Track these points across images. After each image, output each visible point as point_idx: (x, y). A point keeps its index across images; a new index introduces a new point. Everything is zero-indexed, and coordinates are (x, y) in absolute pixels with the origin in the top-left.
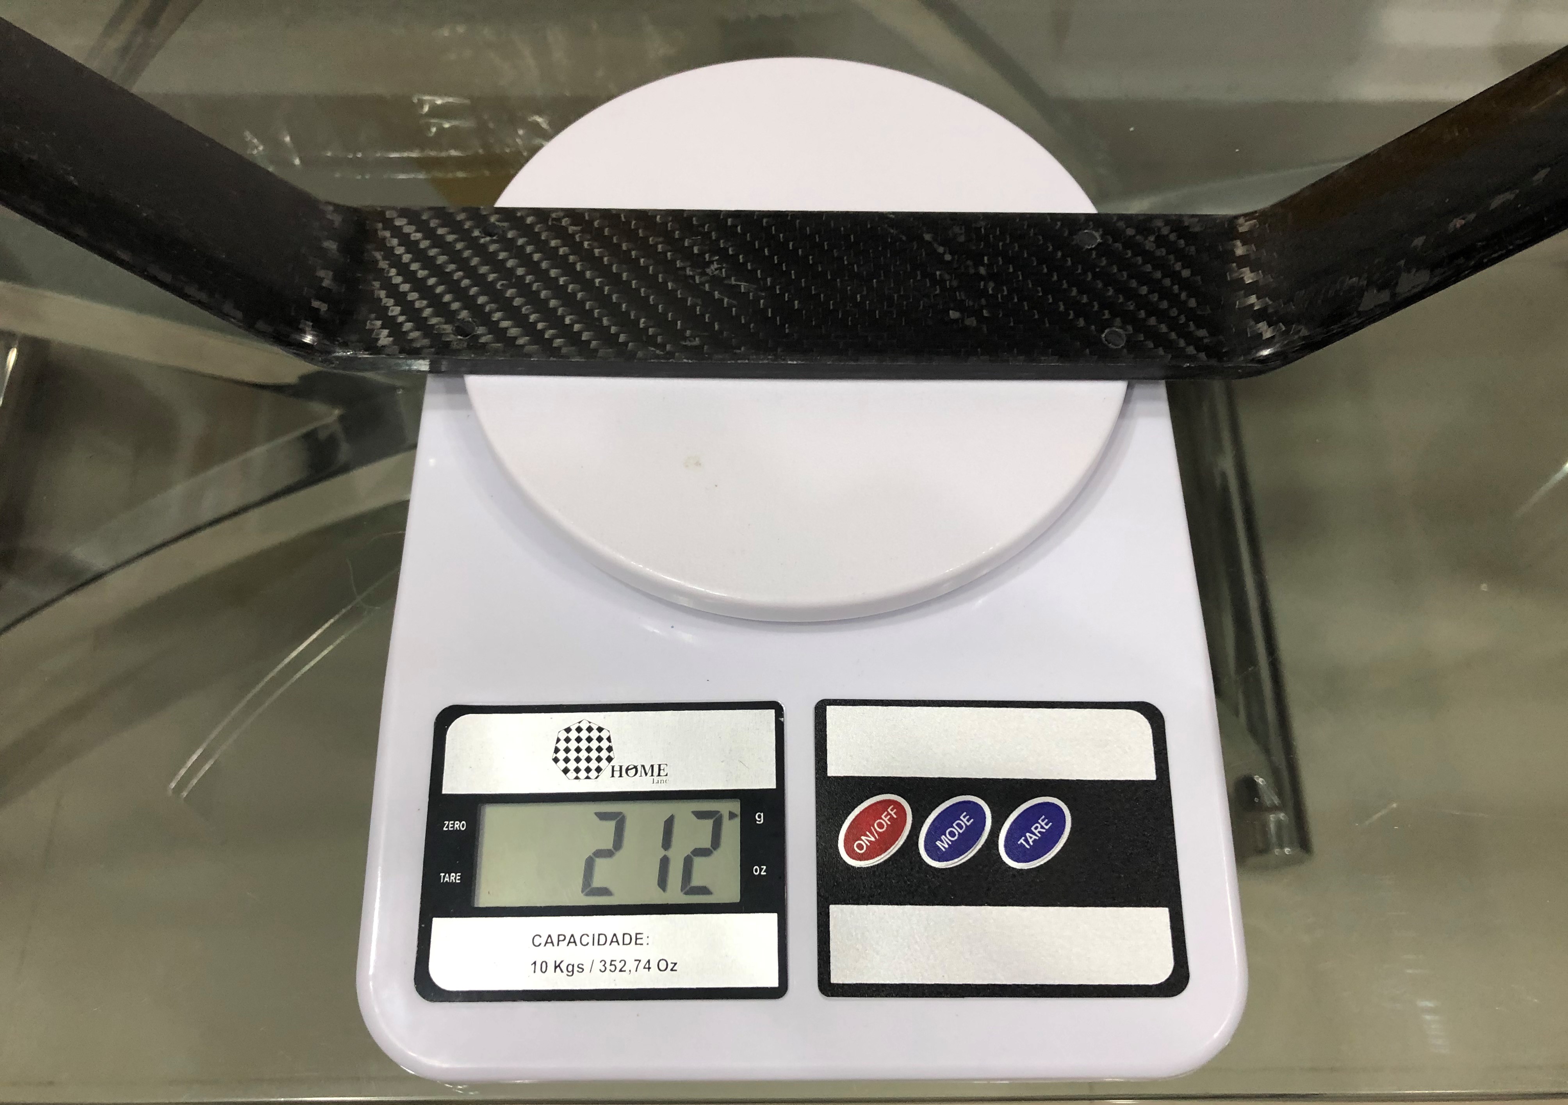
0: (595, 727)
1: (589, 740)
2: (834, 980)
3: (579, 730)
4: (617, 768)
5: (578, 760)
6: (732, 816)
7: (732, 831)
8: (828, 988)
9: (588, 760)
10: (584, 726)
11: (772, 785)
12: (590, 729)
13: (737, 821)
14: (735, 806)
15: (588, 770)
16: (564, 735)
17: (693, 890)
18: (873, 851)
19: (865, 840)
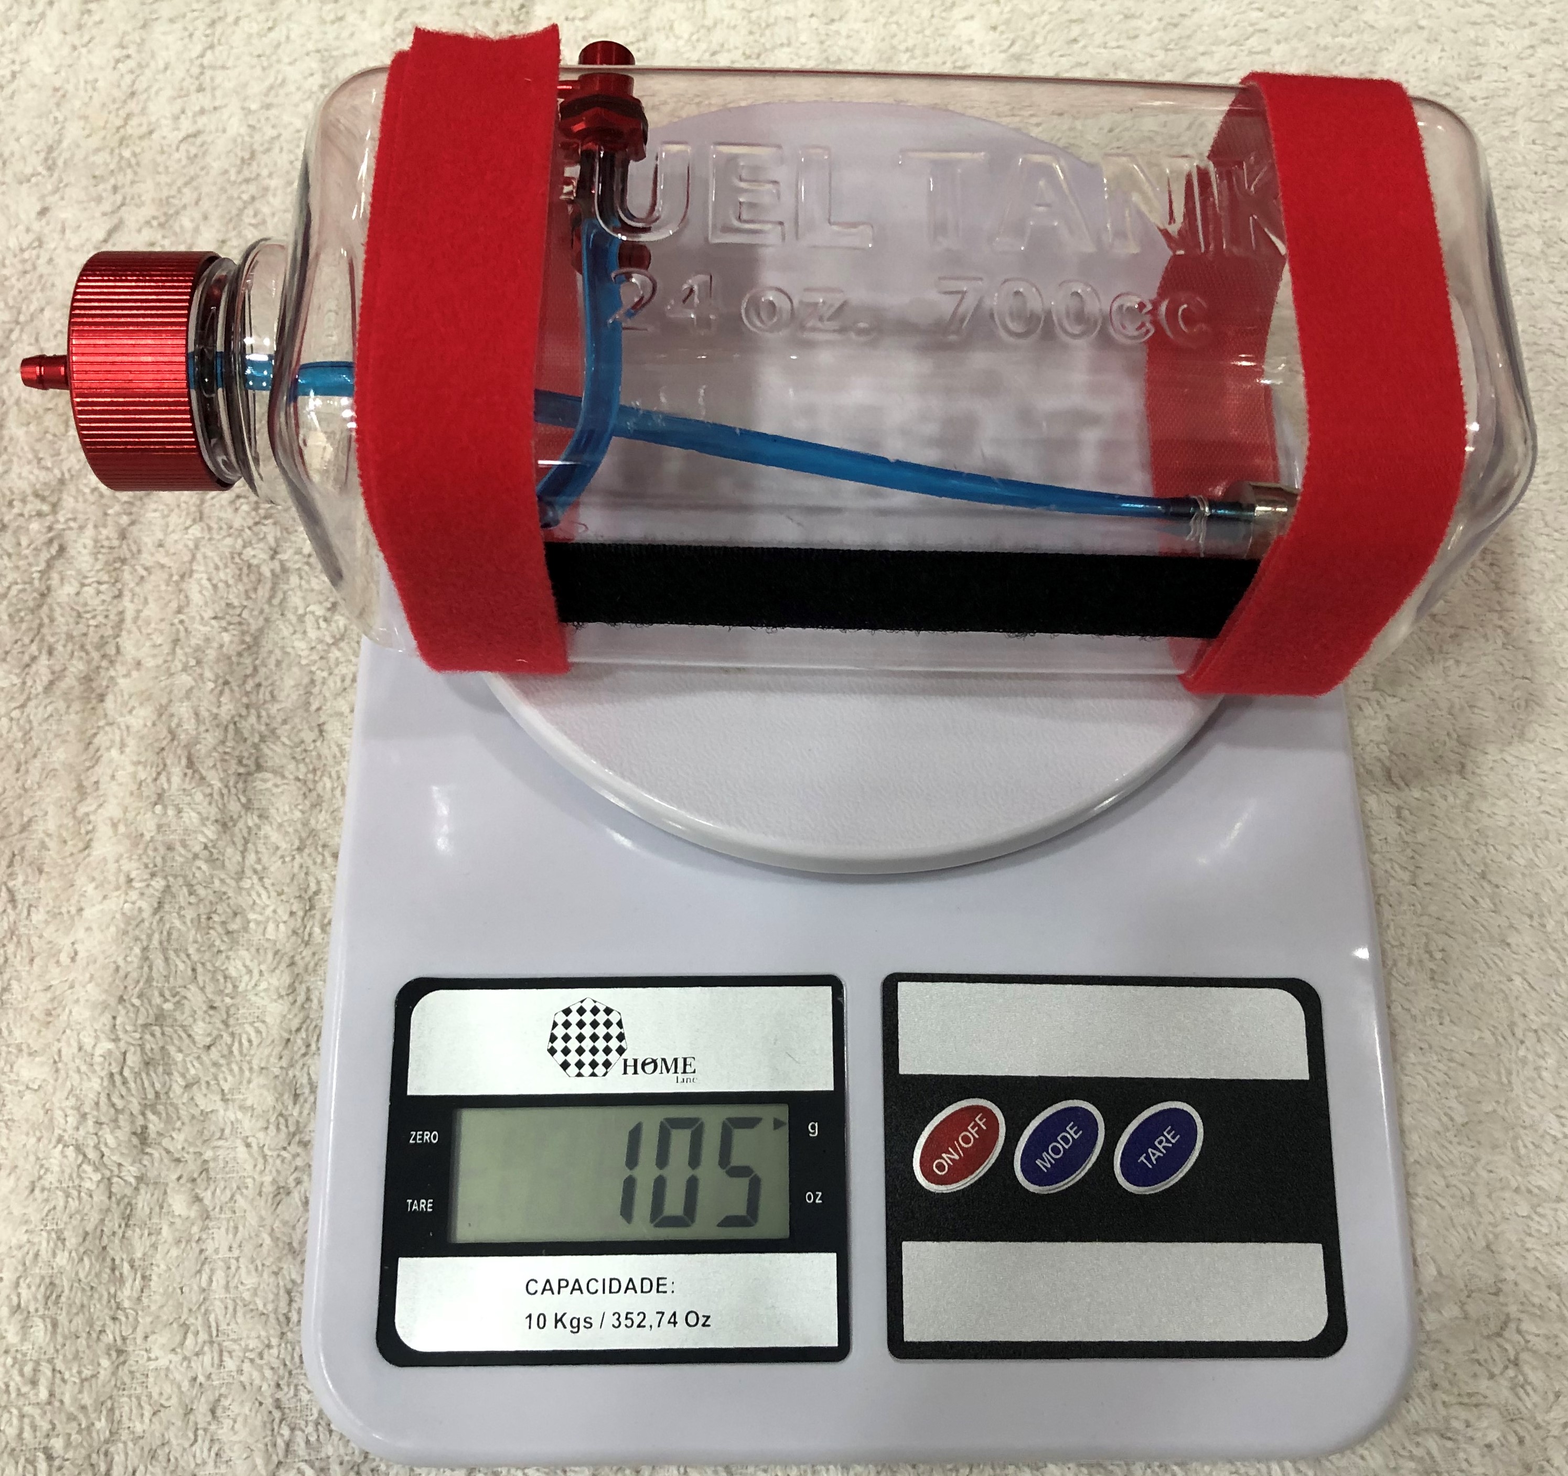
0: (602, 1008)
1: (595, 1024)
2: (907, 1338)
3: (581, 1011)
4: (630, 1062)
5: (580, 1051)
6: (777, 1124)
7: (777, 1146)
8: (901, 1349)
9: (594, 1051)
10: (588, 1006)
11: (827, 1085)
12: (595, 1011)
13: (785, 1131)
14: (782, 1113)
15: (594, 1064)
16: (561, 1019)
17: (729, 1222)
18: (956, 1173)
19: (947, 1159)
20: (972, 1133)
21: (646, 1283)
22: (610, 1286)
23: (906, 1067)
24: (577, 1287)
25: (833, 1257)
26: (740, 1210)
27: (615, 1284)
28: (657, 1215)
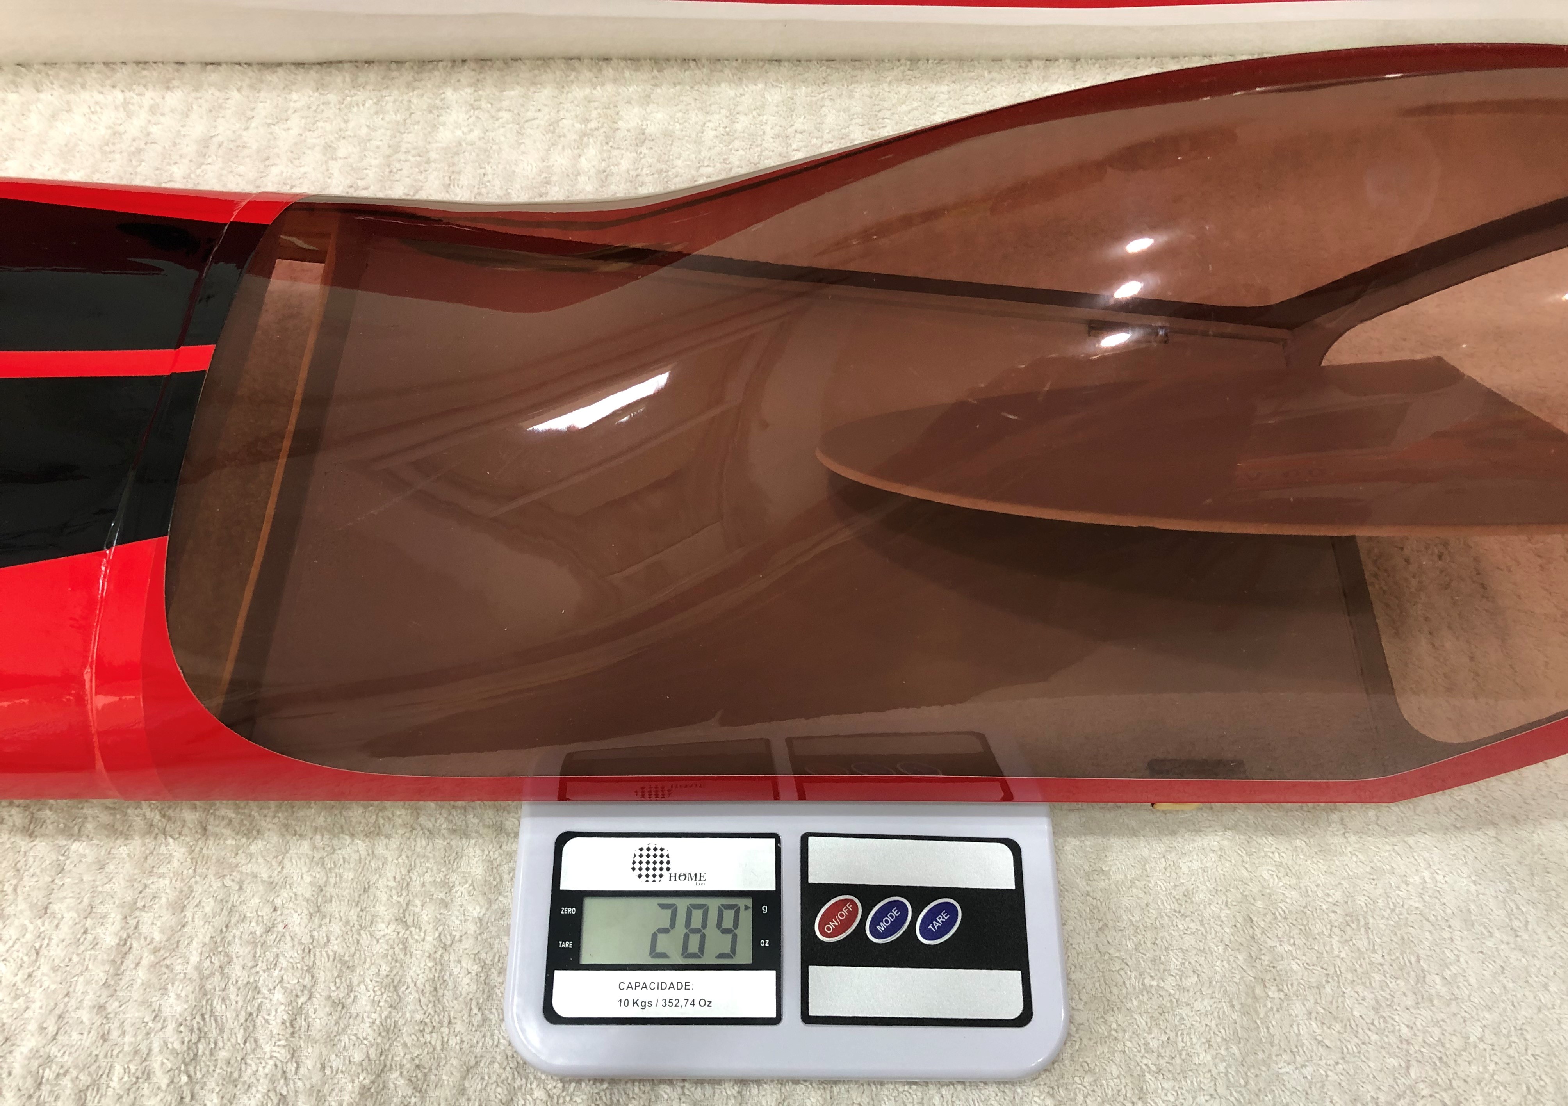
0: (659, 848)
1: (655, 856)
2: (811, 1014)
3: (648, 849)
4: (673, 875)
5: (648, 869)
6: (747, 908)
7: (746, 918)
8: (808, 1019)
9: (654, 869)
10: (652, 847)
11: (772, 887)
12: (655, 849)
13: (750, 911)
14: (749, 902)
15: (654, 876)
16: (638, 853)
17: (721, 956)
18: (837, 932)
19: (832, 925)
20: (845, 912)
21: (680, 985)
22: (662, 986)
23: (811, 880)
24: (645, 986)
25: (773, 973)
26: (727, 950)
27: (664, 985)
28: (685, 952)
